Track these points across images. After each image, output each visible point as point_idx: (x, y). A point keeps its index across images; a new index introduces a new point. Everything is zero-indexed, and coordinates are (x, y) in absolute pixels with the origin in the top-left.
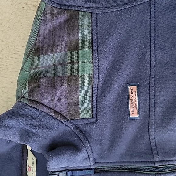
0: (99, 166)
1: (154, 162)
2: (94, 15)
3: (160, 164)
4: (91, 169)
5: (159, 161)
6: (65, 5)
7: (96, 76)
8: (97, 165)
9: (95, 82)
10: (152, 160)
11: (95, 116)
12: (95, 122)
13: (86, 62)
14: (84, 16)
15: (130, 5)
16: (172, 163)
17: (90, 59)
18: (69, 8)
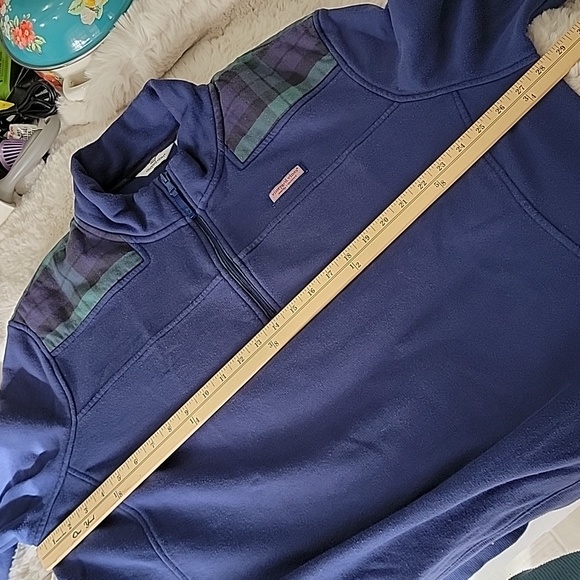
0: (203, 218)
1: (236, 255)
2: (338, 68)
3: (238, 263)
4: (194, 211)
5: (240, 260)
6: (325, 36)
7: (281, 124)
8: (203, 215)
9: (276, 130)
10: (237, 252)
11: (246, 164)
12: (240, 170)
13: (285, 101)
14: (328, 61)
15: (374, 91)
16: (248, 275)
17: (291, 103)
18: (325, 41)
